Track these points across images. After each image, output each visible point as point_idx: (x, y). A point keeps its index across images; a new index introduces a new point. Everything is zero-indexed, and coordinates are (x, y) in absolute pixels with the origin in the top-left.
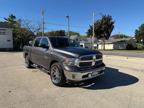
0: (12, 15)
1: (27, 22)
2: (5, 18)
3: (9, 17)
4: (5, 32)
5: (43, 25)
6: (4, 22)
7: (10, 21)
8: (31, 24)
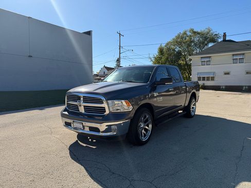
4: (243, 58)
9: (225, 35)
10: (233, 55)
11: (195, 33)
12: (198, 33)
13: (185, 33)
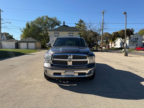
0: (81, 20)
1: (90, 24)
2: (75, 24)
3: (79, 22)
4: (73, 35)
5: (103, 26)
6: (75, 26)
7: (79, 25)
8: (93, 26)
9: (64, 23)
10: (69, 33)
11: (49, 18)
12: (50, 19)
13: (43, 18)
